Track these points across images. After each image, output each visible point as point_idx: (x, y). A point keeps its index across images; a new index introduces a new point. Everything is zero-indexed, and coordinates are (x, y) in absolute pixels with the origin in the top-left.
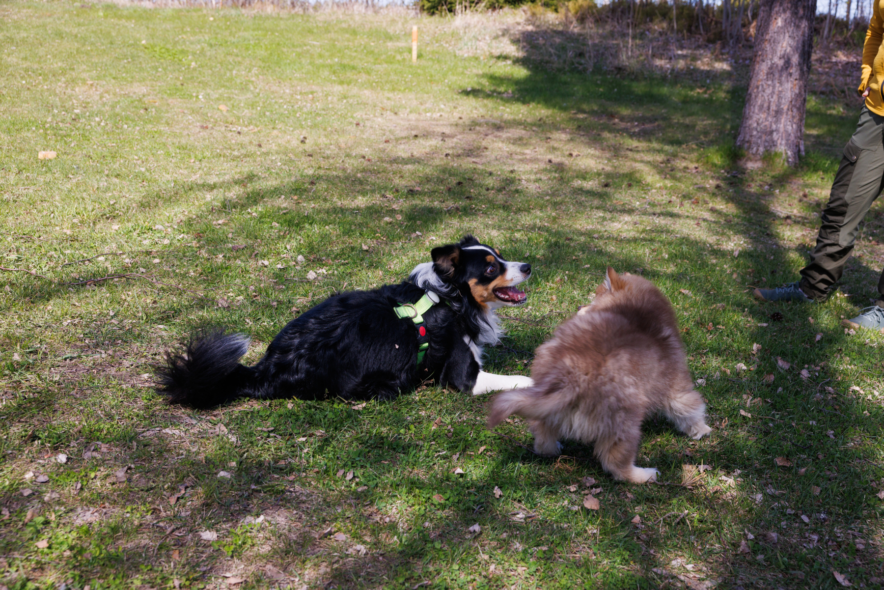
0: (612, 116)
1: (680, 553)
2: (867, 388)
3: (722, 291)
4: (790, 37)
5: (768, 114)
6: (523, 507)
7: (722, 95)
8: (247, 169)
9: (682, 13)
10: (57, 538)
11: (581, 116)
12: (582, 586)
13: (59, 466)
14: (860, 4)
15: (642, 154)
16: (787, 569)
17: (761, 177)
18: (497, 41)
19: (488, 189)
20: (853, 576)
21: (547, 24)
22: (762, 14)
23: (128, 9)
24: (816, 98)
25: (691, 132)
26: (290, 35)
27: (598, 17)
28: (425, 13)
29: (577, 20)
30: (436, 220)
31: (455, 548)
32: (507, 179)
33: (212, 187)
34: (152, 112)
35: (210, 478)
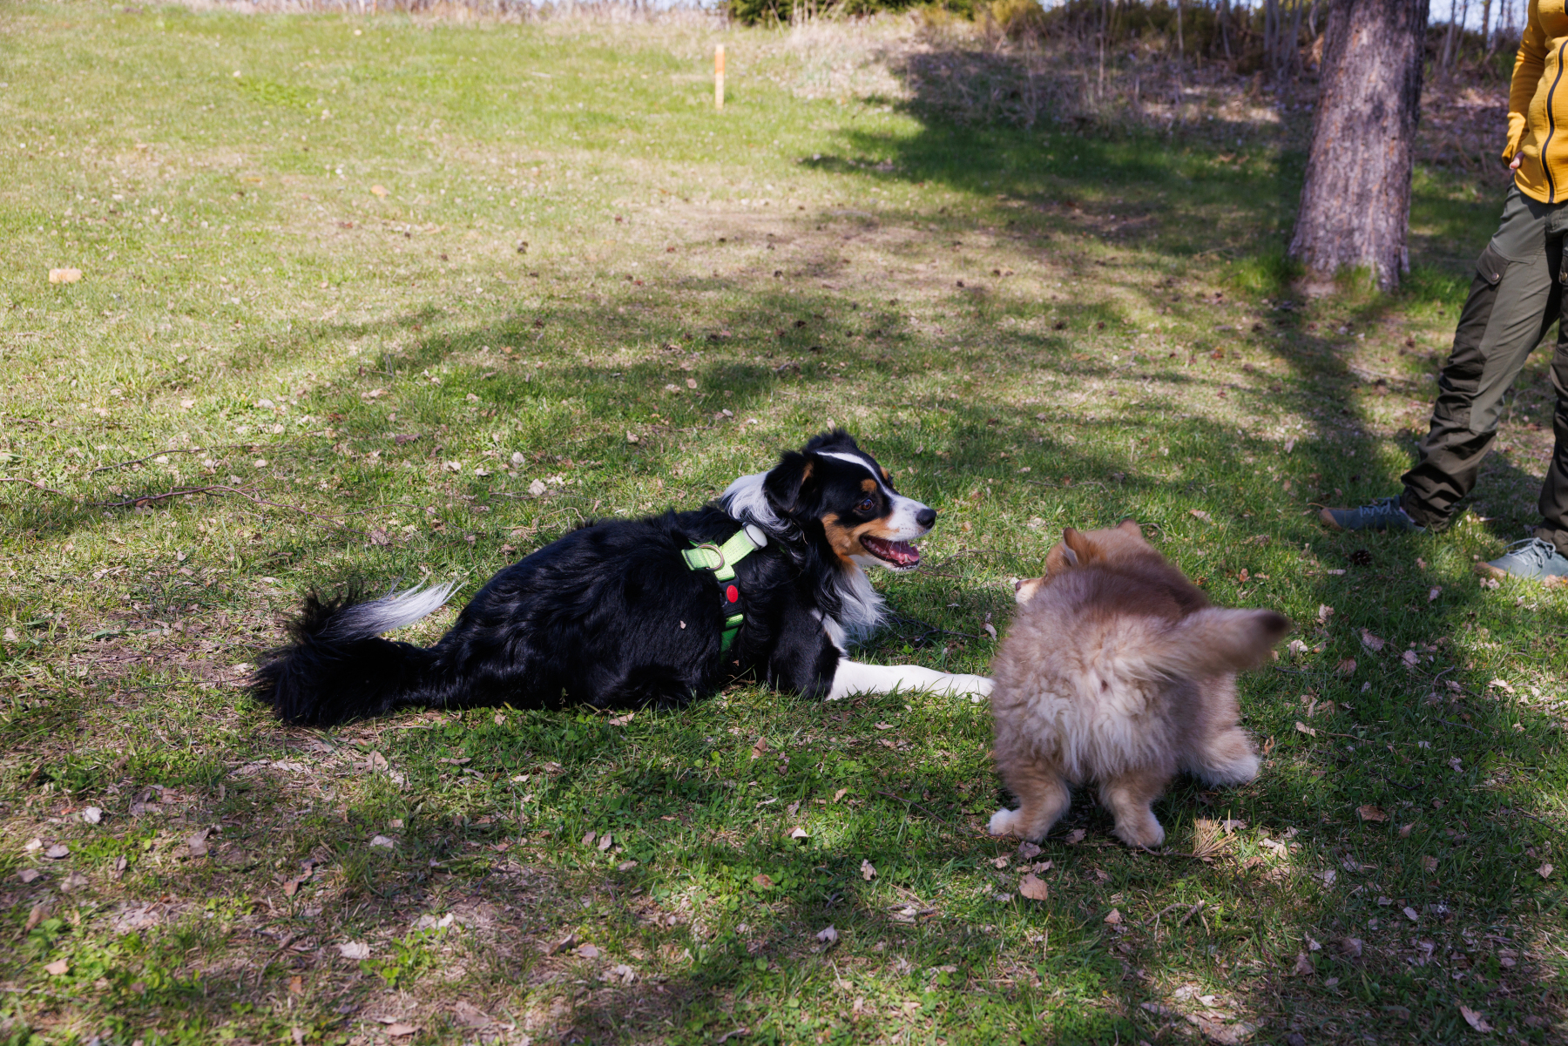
0: (1069, 203)
1: (1190, 976)
2: (1520, 683)
3: (1265, 513)
4: (1382, 63)
5: (1345, 200)
6: (913, 896)
7: (1263, 166)
8: (421, 300)
9: (1192, 22)
10: (83, 957)
11: (1015, 204)
12: (1017, 1036)
13: (86, 828)
14: (1506, 5)
15: (1123, 272)
16: (1379, 1002)
17: (1333, 312)
18: (866, 71)
19: (850, 334)
20: (1495, 1014)
21: (954, 42)
22: (1332, 23)
23: (208, 16)
24: (1430, 172)
25: (1209, 232)
26: (498, 61)
27: (1044, 30)
28: (738, 22)
29: (1008, 34)
30: (757, 388)
31: (791, 970)
32: (883, 317)
33: (359, 332)
34: (252, 198)
35: (356, 848)
